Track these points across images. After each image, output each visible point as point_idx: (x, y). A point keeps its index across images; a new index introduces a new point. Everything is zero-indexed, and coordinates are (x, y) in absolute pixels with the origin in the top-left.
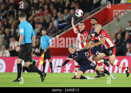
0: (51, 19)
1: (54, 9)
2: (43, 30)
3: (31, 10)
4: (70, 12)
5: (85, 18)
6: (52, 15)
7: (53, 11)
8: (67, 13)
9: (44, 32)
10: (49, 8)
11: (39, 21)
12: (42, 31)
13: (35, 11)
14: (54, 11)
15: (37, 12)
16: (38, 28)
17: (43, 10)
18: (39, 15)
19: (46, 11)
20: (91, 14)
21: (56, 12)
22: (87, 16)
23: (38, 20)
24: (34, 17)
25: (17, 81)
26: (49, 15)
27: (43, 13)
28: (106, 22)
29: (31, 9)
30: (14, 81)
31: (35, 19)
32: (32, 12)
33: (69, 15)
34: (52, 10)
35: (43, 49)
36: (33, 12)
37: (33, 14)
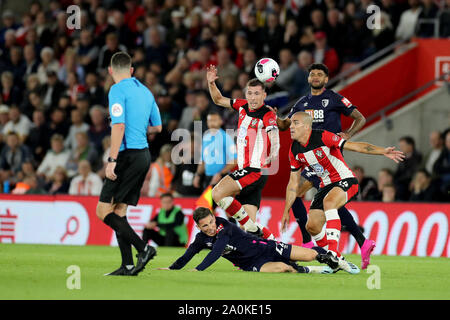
0: (236, 78)
1: (247, 48)
2: (212, 114)
3: (175, 51)
4: (297, 60)
5: (346, 78)
6: (241, 68)
7: (242, 56)
8: (290, 63)
9: (215, 120)
10: (231, 46)
11: (197, 86)
12: (209, 117)
13: (186, 51)
14: (249, 55)
15: (194, 55)
16: (194, 105)
17: (214, 49)
18: (199, 65)
19: (222, 54)
20: (363, 68)
21: (253, 58)
22: (352, 74)
23: (196, 80)
24: (184, 71)
25: (123, 274)
26: (232, 67)
27: (213, 58)
28: (411, 94)
29: (175, 46)
30: (113, 274)
31: (188, 78)
32: (177, 54)
33: (294, 67)
34: (241, 51)
35: (208, 174)
36: (181, 54)
37: (181, 62)
